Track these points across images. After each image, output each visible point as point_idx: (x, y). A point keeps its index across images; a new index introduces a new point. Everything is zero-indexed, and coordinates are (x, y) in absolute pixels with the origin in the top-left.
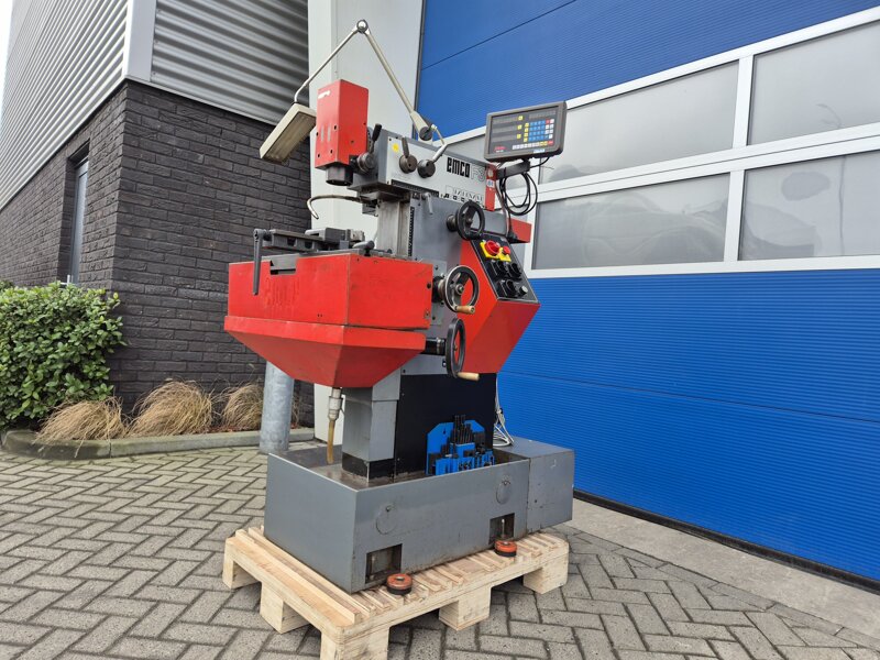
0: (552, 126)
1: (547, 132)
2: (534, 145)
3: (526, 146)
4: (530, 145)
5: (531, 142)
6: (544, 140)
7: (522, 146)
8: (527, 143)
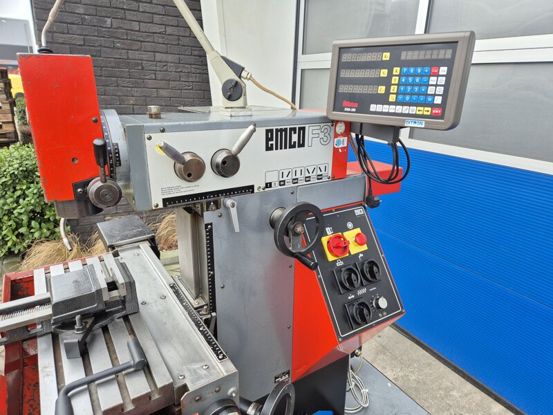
0: (442, 80)
1: (431, 90)
2: (406, 110)
3: (392, 109)
4: (399, 109)
5: (403, 104)
6: (424, 105)
7: (386, 108)
8: (395, 103)
